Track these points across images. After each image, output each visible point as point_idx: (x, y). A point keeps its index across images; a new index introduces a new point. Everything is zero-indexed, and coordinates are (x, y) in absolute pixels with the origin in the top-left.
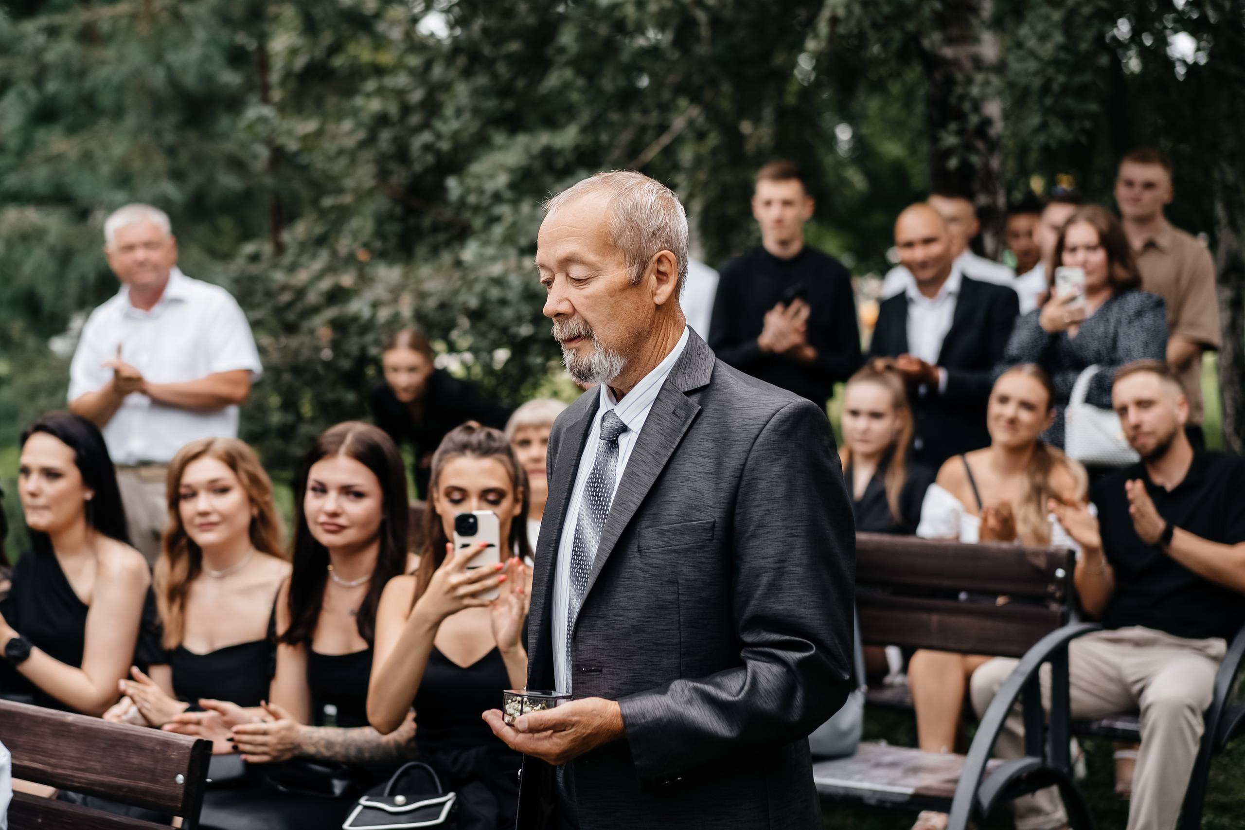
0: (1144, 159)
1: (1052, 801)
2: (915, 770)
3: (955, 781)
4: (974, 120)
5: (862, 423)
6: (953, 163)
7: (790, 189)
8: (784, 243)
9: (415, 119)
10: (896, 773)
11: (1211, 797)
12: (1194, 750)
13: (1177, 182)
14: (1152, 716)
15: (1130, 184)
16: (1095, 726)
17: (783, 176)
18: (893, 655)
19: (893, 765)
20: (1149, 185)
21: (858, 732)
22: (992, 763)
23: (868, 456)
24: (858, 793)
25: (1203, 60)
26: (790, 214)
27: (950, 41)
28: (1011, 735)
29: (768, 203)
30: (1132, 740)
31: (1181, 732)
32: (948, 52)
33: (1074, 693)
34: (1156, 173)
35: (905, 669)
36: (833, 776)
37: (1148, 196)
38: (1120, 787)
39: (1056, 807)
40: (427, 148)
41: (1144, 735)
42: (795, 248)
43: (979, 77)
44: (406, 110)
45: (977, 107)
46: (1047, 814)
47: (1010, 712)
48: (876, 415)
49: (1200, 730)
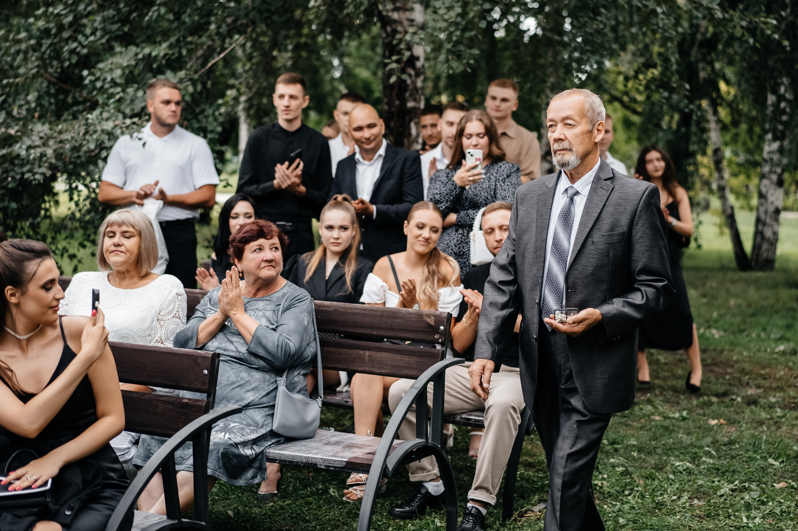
0: (503, 85)
1: (432, 464)
2: (350, 446)
3: (373, 454)
4: (407, 54)
5: (335, 233)
6: (393, 79)
7: (296, 89)
8: (289, 121)
9: (66, 35)
10: (338, 448)
11: (523, 458)
12: (515, 433)
13: (521, 100)
14: (491, 412)
15: (494, 98)
16: (458, 418)
17: (292, 81)
18: (343, 375)
19: (337, 443)
20: (504, 100)
21: (317, 423)
22: (396, 442)
23: (335, 253)
24: (314, 461)
25: (540, 32)
26: (294, 104)
27: (396, 9)
28: (409, 422)
29: (282, 96)
30: (480, 426)
31: (508, 422)
32: (395, 16)
33: (447, 397)
34: (510, 93)
35: (349, 383)
36: (300, 451)
37: (504, 105)
38: (471, 453)
39: (433, 466)
40: (73, 52)
41: (486, 424)
42: (297, 125)
43: (411, 30)
44: (61, 28)
45: (409, 48)
46: (428, 471)
47: (409, 409)
48: (344, 228)
49: (519, 422)
